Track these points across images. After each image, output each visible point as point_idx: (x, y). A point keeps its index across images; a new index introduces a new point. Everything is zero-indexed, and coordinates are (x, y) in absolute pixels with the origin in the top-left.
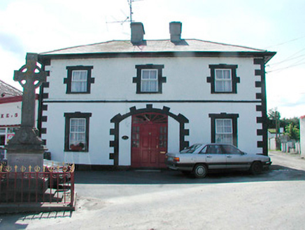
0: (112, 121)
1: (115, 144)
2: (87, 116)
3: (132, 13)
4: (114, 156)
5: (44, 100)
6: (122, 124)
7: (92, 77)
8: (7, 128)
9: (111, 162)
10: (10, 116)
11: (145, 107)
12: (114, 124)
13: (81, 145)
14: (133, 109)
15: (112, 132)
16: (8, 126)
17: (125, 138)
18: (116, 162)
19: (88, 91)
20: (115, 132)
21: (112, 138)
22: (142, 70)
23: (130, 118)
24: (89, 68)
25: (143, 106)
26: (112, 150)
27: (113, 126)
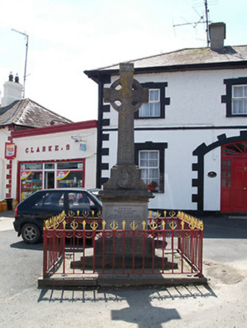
0: (194, 153)
1: (198, 183)
2: (162, 147)
3: (207, 11)
4: (198, 198)
5: (104, 128)
6: (207, 157)
7: (167, 96)
8: (56, 165)
9: (194, 206)
10: (59, 148)
11: (238, 135)
12: (196, 157)
13: (154, 184)
14: (222, 138)
15: (195, 167)
16: (58, 161)
17: (212, 175)
18: (201, 205)
19: (162, 116)
20: (198, 167)
21: (195, 175)
22: (233, 87)
23: (218, 150)
24: (162, 86)
25: (236, 133)
26: (195, 190)
27: (195, 160)
